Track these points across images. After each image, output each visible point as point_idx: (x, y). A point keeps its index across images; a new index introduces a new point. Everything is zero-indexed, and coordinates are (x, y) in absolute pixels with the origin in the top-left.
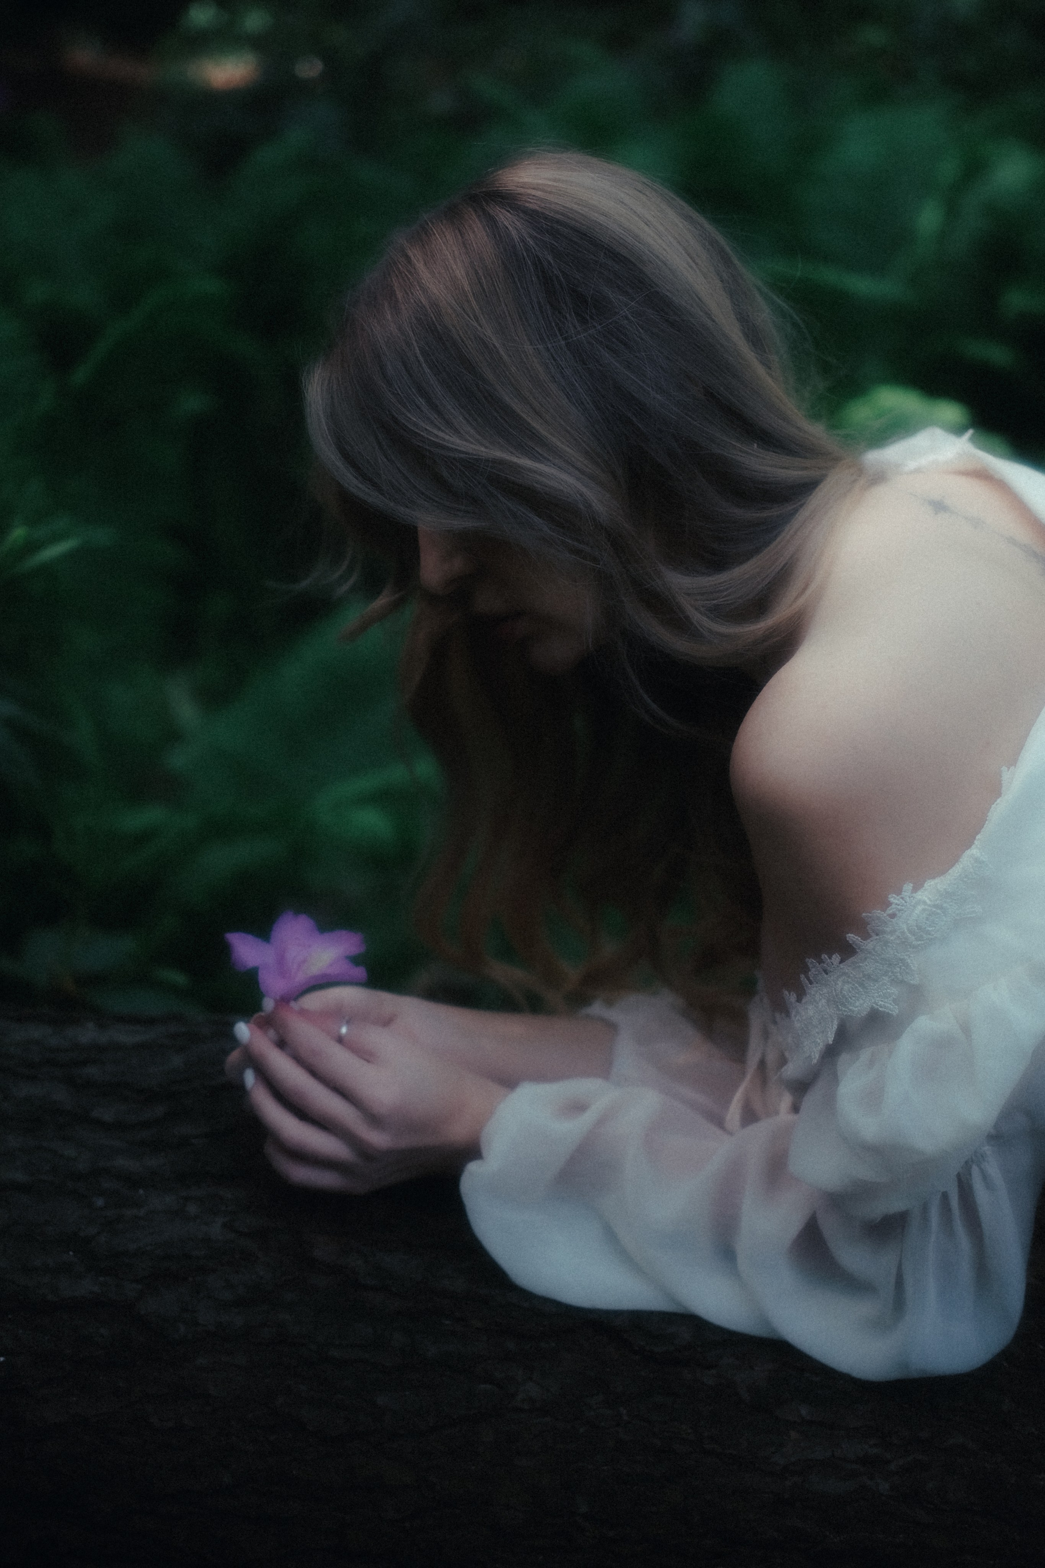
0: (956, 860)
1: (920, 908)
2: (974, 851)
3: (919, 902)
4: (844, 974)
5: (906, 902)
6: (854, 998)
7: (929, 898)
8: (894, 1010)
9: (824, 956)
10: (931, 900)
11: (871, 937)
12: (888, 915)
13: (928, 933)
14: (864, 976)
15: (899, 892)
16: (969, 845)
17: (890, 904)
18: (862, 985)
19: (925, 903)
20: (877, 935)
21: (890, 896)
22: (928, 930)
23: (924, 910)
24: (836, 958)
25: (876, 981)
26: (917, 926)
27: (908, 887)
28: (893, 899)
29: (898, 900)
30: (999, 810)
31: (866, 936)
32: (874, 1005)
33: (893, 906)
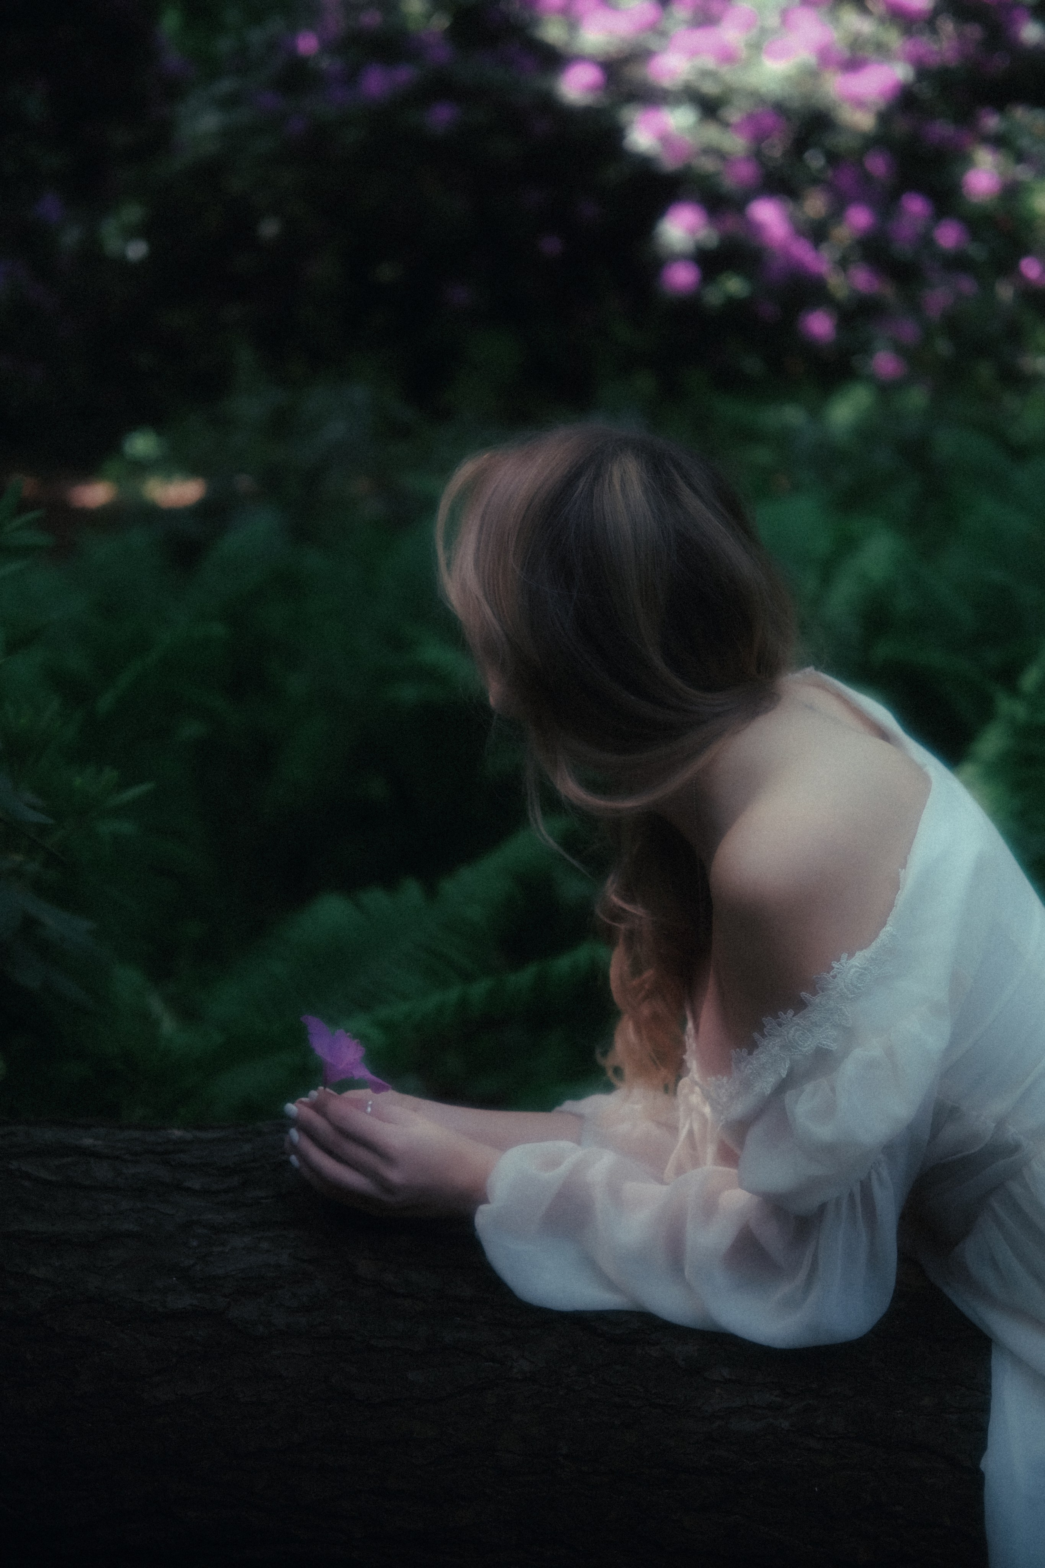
0: (877, 935)
1: (853, 970)
2: (888, 928)
3: (852, 967)
4: (798, 1024)
5: (843, 967)
6: (803, 1041)
7: (859, 963)
8: (834, 1047)
9: (780, 1013)
10: (861, 965)
11: (819, 993)
12: (831, 976)
13: (859, 988)
14: (812, 1023)
15: (838, 960)
16: (884, 924)
17: (833, 968)
18: (810, 1031)
19: (856, 966)
20: (823, 992)
21: (832, 963)
22: (859, 986)
23: (856, 972)
24: (790, 1013)
25: (821, 1026)
26: (851, 984)
27: (845, 956)
28: (835, 965)
29: (838, 965)
30: (902, 898)
31: (814, 993)
32: (819, 1045)
33: (835, 969)
